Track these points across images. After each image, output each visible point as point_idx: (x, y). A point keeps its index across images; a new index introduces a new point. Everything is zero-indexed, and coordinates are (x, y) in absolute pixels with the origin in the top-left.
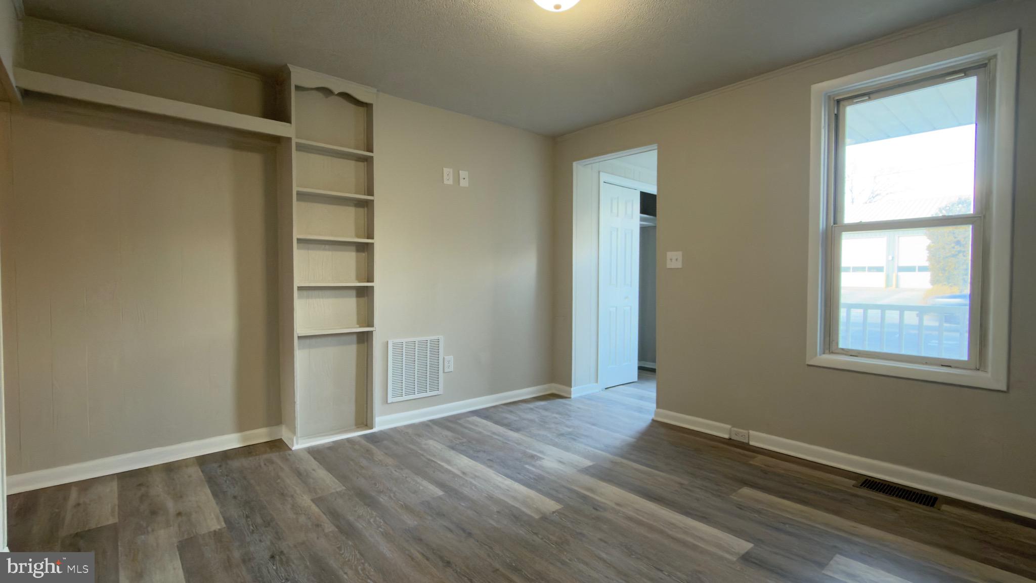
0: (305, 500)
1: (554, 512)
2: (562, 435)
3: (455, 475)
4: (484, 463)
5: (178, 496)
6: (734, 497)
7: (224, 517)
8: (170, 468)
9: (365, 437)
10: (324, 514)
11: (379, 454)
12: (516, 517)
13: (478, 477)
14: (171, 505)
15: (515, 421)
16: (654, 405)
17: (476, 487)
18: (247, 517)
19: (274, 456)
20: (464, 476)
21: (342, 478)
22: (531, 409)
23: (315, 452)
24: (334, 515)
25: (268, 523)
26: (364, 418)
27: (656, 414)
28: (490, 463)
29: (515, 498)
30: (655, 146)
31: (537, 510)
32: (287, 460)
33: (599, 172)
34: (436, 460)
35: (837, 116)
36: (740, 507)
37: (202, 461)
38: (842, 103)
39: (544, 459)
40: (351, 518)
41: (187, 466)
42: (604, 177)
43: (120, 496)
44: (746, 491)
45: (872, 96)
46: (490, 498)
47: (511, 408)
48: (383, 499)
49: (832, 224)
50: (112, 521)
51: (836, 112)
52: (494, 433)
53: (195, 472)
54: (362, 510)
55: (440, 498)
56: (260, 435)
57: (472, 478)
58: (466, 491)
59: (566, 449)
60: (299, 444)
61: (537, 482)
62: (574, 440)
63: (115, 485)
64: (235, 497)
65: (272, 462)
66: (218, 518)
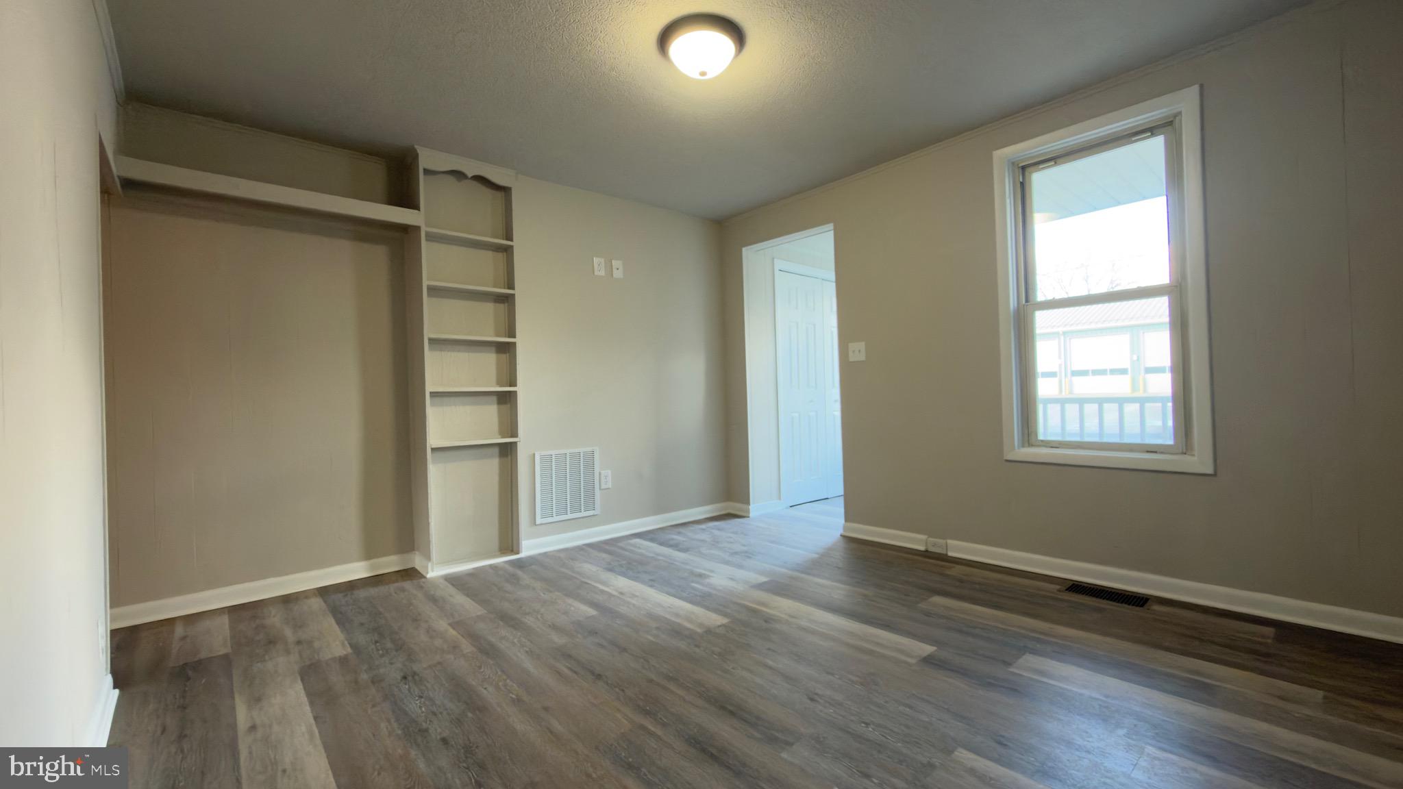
0: (442, 625)
1: (719, 626)
2: (736, 553)
3: (611, 595)
4: (643, 582)
5: (298, 625)
6: (922, 605)
7: (349, 644)
8: (287, 600)
9: (511, 563)
10: (462, 636)
11: (525, 578)
12: (677, 631)
13: (637, 596)
14: (288, 633)
15: (683, 541)
16: (842, 521)
17: (634, 605)
18: (376, 642)
19: (407, 585)
20: (621, 596)
21: (483, 602)
22: (704, 529)
23: (453, 580)
24: (474, 637)
25: (400, 647)
26: (508, 543)
27: (845, 528)
28: (651, 583)
29: (677, 615)
30: (831, 226)
31: (701, 625)
32: (422, 587)
33: (773, 259)
34: (589, 582)
35: (1022, 184)
36: (928, 614)
37: (323, 592)
38: (1028, 170)
39: (712, 577)
40: (493, 640)
41: (307, 597)
42: (779, 264)
43: (232, 628)
44: (937, 599)
45: (1058, 161)
46: (651, 616)
47: (681, 530)
48: (529, 621)
49: (1024, 302)
50: (222, 651)
51: (1021, 180)
52: (658, 555)
53: (316, 603)
54: (504, 632)
55: (593, 617)
56: (390, 563)
57: (630, 597)
58: (623, 609)
59: (740, 567)
60: (434, 572)
61: (704, 600)
62: (750, 558)
63: (225, 620)
64: (362, 624)
65: (403, 590)
66: (343, 644)
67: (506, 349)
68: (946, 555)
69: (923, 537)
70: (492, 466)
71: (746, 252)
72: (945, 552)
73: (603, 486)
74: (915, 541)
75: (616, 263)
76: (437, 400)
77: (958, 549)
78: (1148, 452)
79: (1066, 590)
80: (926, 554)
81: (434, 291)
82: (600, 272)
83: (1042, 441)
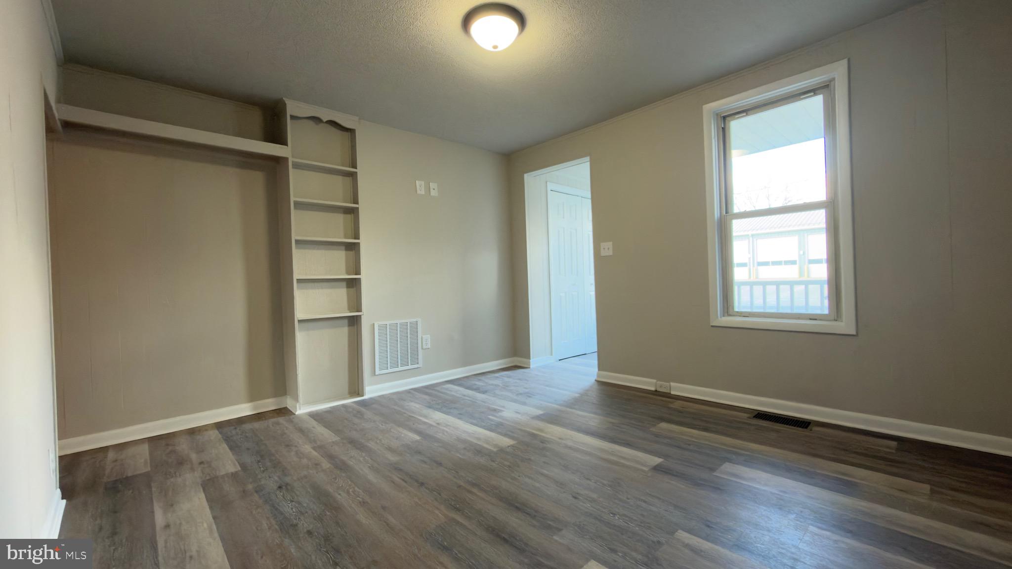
0: (307, 448)
1: (509, 446)
2: (521, 394)
3: (431, 425)
4: (454, 416)
5: (200, 450)
6: (653, 429)
7: (238, 463)
8: (192, 432)
9: (358, 403)
10: (322, 456)
11: (368, 414)
12: (479, 451)
13: (449, 425)
14: (194, 456)
15: (483, 386)
16: (596, 370)
17: (447, 432)
18: (259, 462)
19: (281, 420)
20: (438, 426)
21: (337, 432)
22: (497, 377)
23: (315, 416)
24: (331, 457)
25: (276, 465)
26: (356, 388)
27: (598, 376)
28: (460, 416)
29: (479, 439)
30: (588, 159)
31: (496, 446)
32: (292, 422)
33: (546, 182)
34: (415, 416)
35: (724, 129)
36: (657, 435)
37: (219, 426)
38: (728, 119)
39: (503, 411)
40: (345, 458)
41: (206, 430)
42: (550, 186)
43: (151, 454)
44: (664, 425)
45: (749, 113)
46: (459, 440)
47: (483, 378)
48: (371, 445)
49: (725, 214)
50: (144, 470)
51: (723, 126)
52: (465, 396)
53: (214, 434)
54: (354, 453)
55: (417, 441)
56: (269, 404)
57: (445, 427)
58: (439, 436)
59: (524, 404)
60: (302, 410)
61: (498, 428)
62: (530, 397)
63: (146, 447)
64: (248, 449)
65: (278, 423)
66: (235, 465)
67: (353, 248)
68: (670, 394)
69: (654, 381)
70: (344, 331)
71: (528, 178)
72: (669, 392)
73: (424, 347)
74: (647, 384)
75: (432, 185)
76: (302, 285)
77: (678, 389)
78: (810, 319)
79: (754, 417)
80: (656, 393)
81: (298, 205)
82: (421, 191)
83: (737, 312)
